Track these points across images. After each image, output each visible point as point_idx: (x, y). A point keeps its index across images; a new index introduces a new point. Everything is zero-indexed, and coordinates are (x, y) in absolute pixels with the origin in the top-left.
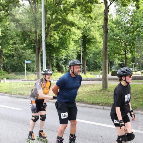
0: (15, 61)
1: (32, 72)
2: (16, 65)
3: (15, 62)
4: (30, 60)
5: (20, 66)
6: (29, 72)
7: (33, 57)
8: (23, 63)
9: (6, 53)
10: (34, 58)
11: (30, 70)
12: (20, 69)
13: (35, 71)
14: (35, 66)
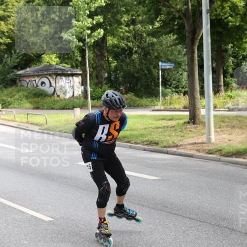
0: (134, 63)
1: (174, 90)
2: (138, 72)
3: (136, 66)
4: (168, 61)
5: (145, 75)
6: (167, 90)
7: (177, 53)
8: (153, 70)
9: (114, 46)
10: (180, 56)
11: (170, 86)
12: (146, 84)
13: (183, 88)
14: (181, 74)
